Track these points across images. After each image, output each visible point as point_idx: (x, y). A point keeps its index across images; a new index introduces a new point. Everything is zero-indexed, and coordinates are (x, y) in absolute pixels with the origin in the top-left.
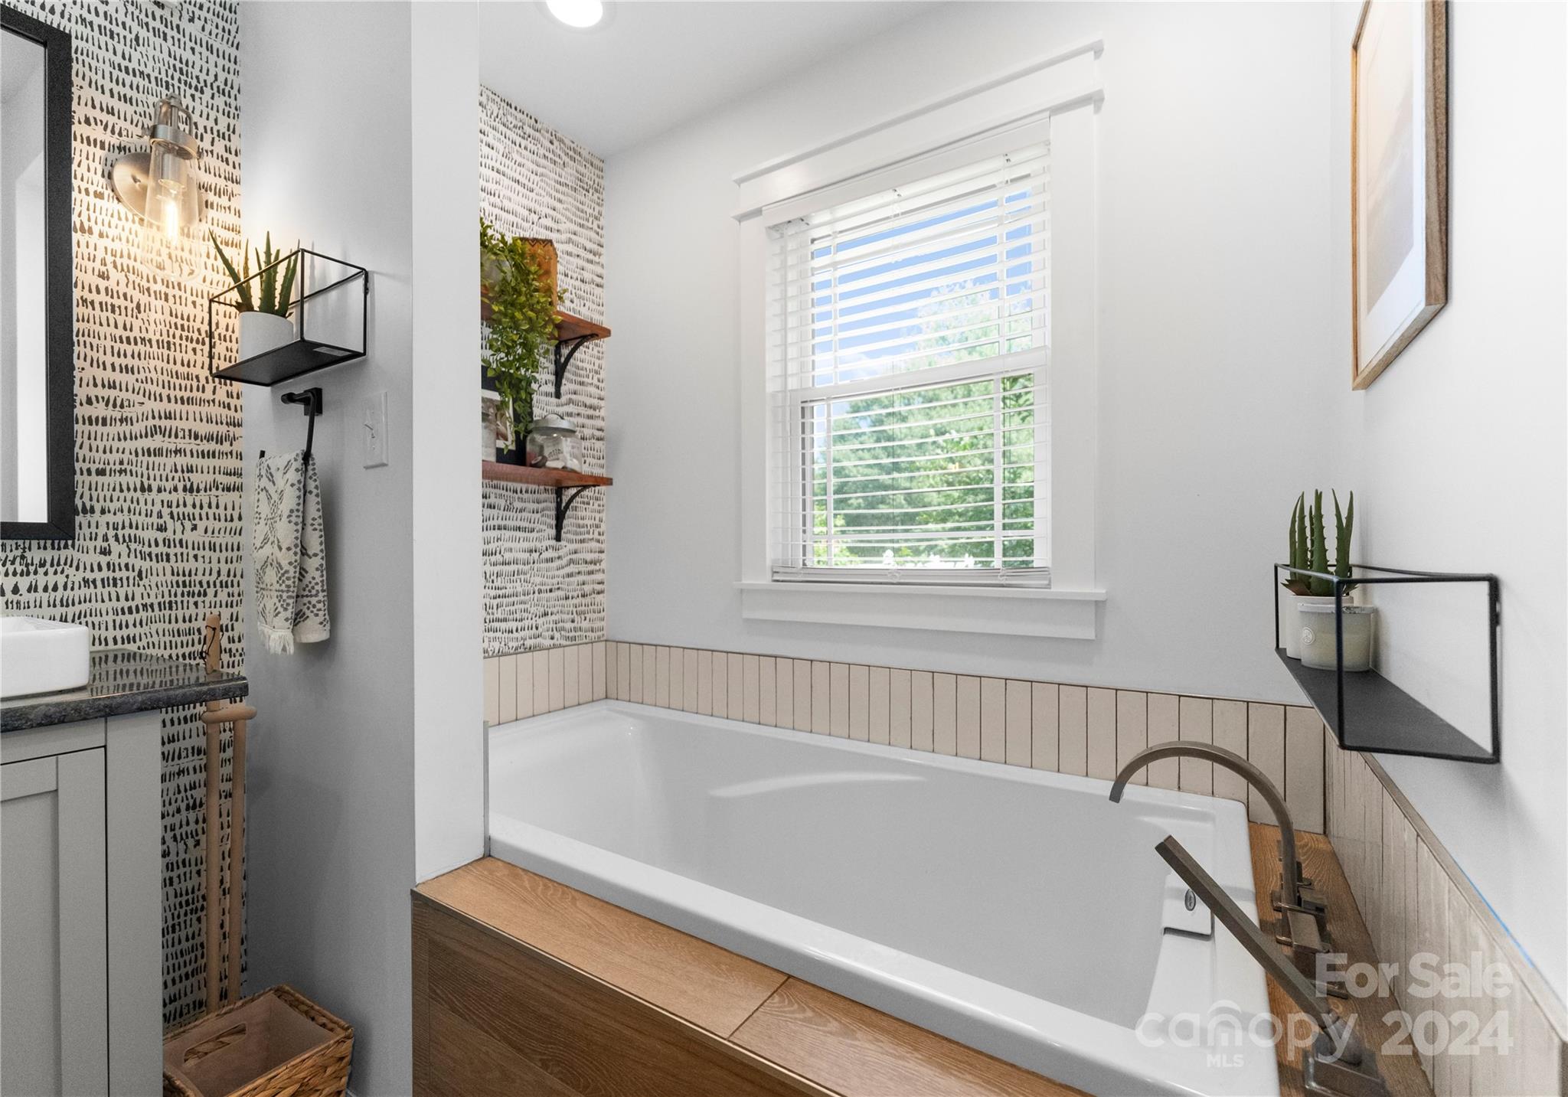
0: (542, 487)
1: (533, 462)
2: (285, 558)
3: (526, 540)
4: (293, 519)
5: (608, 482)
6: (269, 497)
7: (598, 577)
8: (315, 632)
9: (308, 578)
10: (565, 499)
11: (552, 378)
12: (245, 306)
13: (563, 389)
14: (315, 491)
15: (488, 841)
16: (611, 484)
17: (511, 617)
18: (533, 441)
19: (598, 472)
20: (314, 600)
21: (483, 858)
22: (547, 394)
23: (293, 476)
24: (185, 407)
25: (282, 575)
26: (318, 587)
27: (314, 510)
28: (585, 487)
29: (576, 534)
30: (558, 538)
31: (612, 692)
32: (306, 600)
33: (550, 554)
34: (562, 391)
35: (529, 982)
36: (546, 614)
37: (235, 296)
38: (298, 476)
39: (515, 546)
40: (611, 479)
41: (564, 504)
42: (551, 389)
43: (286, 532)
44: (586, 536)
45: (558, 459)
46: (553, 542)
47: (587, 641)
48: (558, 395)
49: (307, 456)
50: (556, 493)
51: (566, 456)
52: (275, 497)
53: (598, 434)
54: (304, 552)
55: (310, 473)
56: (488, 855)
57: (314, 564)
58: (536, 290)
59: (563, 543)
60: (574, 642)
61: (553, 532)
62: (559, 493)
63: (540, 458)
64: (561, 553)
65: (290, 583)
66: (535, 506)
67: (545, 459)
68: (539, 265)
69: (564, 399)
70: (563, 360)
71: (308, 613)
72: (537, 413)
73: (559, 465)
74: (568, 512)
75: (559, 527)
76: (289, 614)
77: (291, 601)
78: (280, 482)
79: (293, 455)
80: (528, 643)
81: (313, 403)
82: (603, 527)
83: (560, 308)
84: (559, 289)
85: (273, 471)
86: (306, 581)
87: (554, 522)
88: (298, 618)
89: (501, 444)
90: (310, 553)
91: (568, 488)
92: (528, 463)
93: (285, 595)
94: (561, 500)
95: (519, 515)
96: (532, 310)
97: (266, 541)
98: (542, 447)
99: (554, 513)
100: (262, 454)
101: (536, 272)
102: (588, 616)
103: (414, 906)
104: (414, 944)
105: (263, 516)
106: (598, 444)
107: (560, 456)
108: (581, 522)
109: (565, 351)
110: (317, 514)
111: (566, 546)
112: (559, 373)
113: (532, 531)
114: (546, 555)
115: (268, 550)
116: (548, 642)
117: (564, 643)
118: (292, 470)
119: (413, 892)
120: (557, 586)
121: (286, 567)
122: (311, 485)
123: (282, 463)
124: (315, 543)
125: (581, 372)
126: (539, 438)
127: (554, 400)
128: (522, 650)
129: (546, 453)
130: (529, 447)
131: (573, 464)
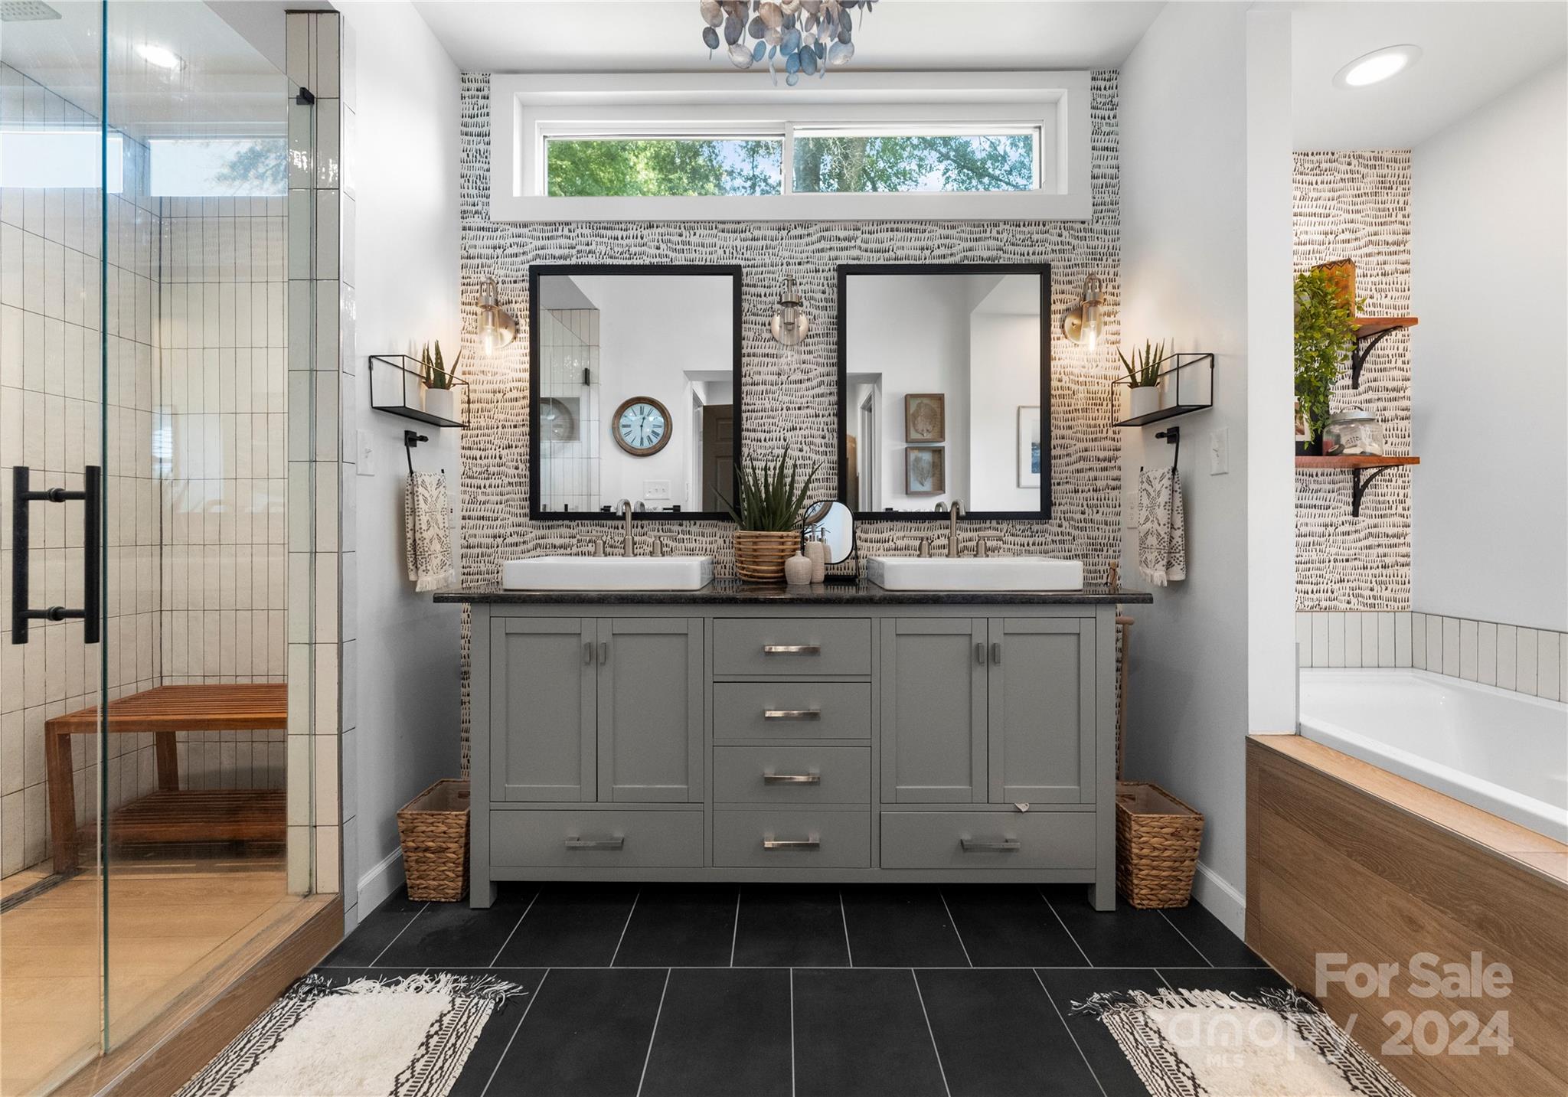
0: (1338, 470)
1: (1330, 451)
2: (1163, 531)
3: (1324, 516)
4: (1167, 507)
5: (1415, 461)
6: (1149, 495)
7: (1404, 550)
8: (1178, 575)
9: (1174, 542)
10: (1363, 478)
11: (1350, 372)
12: (1134, 385)
13: (1361, 380)
14: (1179, 491)
15: (1299, 726)
16: (1419, 463)
17: (1307, 580)
18: (1329, 432)
19: (1401, 450)
20: (1178, 555)
21: (1295, 735)
22: (1343, 388)
23: (1166, 482)
24: (1094, 443)
25: (1160, 540)
26: (1180, 548)
27: (1178, 502)
28: (1386, 467)
29: (1376, 509)
30: (1355, 513)
31: (1420, 660)
32: (1173, 555)
33: (1347, 528)
34: (1360, 382)
35: (1337, 800)
36: (1342, 581)
37: (1129, 380)
38: (1170, 482)
39: (1314, 522)
40: (1418, 458)
41: (1362, 483)
42: (1349, 382)
43: (1162, 514)
44: (1388, 512)
45: (1355, 446)
46: (1351, 518)
47: (1389, 609)
48: (1355, 386)
49: (1174, 470)
50: (1353, 474)
51: (1367, 442)
52: (1153, 494)
53: (1404, 413)
54: (1172, 527)
55: (1176, 480)
56: (1298, 734)
57: (1178, 533)
58: (1334, 308)
59: (1360, 518)
60: (1373, 609)
61: (1350, 508)
62: (1356, 472)
63: (1337, 446)
64: (1358, 527)
65: (1165, 544)
66: (1331, 486)
67: (1342, 447)
68: (1337, 284)
69: (1361, 388)
70: (1361, 353)
71: (1174, 563)
72: (1334, 406)
73: (1357, 451)
74: (1366, 490)
75: (1356, 504)
76: (1165, 562)
77: (1166, 555)
78: (1158, 487)
79: (1166, 470)
80: (1324, 604)
81: (1173, 436)
82: (1409, 502)
83: (1359, 315)
84: (1357, 299)
85: (1151, 479)
86: (1173, 544)
87: (1351, 500)
88: (1169, 565)
89: (1301, 438)
90: (1176, 527)
91: (1367, 469)
92: (1324, 452)
93: (1162, 552)
94: (1359, 480)
95: (1315, 495)
96: (1330, 327)
97: (1147, 520)
98: (1338, 437)
99: (1351, 491)
100: (1142, 469)
101: (1333, 292)
102: (1390, 587)
103: (1248, 746)
104: (1248, 770)
105: (1145, 505)
106: (1402, 424)
107: (1358, 442)
108: (1382, 499)
109: (1364, 345)
110: (1180, 504)
111: (1363, 522)
112: (1357, 367)
113: (1328, 508)
114: (1341, 529)
115: (1149, 525)
116: (1344, 606)
117: (1362, 608)
118: (1166, 479)
119: (1246, 737)
120: (1354, 557)
121: (1163, 535)
122: (1177, 487)
123: (1159, 474)
124: (1179, 522)
125: (1382, 360)
126: (1336, 429)
127: (1352, 391)
128: (1317, 609)
129: (1343, 441)
130: (1325, 438)
131: (1374, 448)
